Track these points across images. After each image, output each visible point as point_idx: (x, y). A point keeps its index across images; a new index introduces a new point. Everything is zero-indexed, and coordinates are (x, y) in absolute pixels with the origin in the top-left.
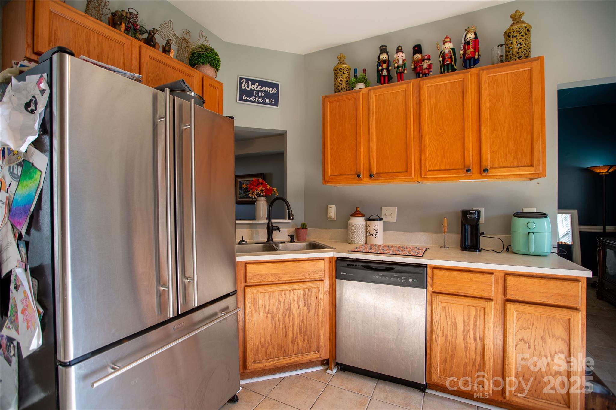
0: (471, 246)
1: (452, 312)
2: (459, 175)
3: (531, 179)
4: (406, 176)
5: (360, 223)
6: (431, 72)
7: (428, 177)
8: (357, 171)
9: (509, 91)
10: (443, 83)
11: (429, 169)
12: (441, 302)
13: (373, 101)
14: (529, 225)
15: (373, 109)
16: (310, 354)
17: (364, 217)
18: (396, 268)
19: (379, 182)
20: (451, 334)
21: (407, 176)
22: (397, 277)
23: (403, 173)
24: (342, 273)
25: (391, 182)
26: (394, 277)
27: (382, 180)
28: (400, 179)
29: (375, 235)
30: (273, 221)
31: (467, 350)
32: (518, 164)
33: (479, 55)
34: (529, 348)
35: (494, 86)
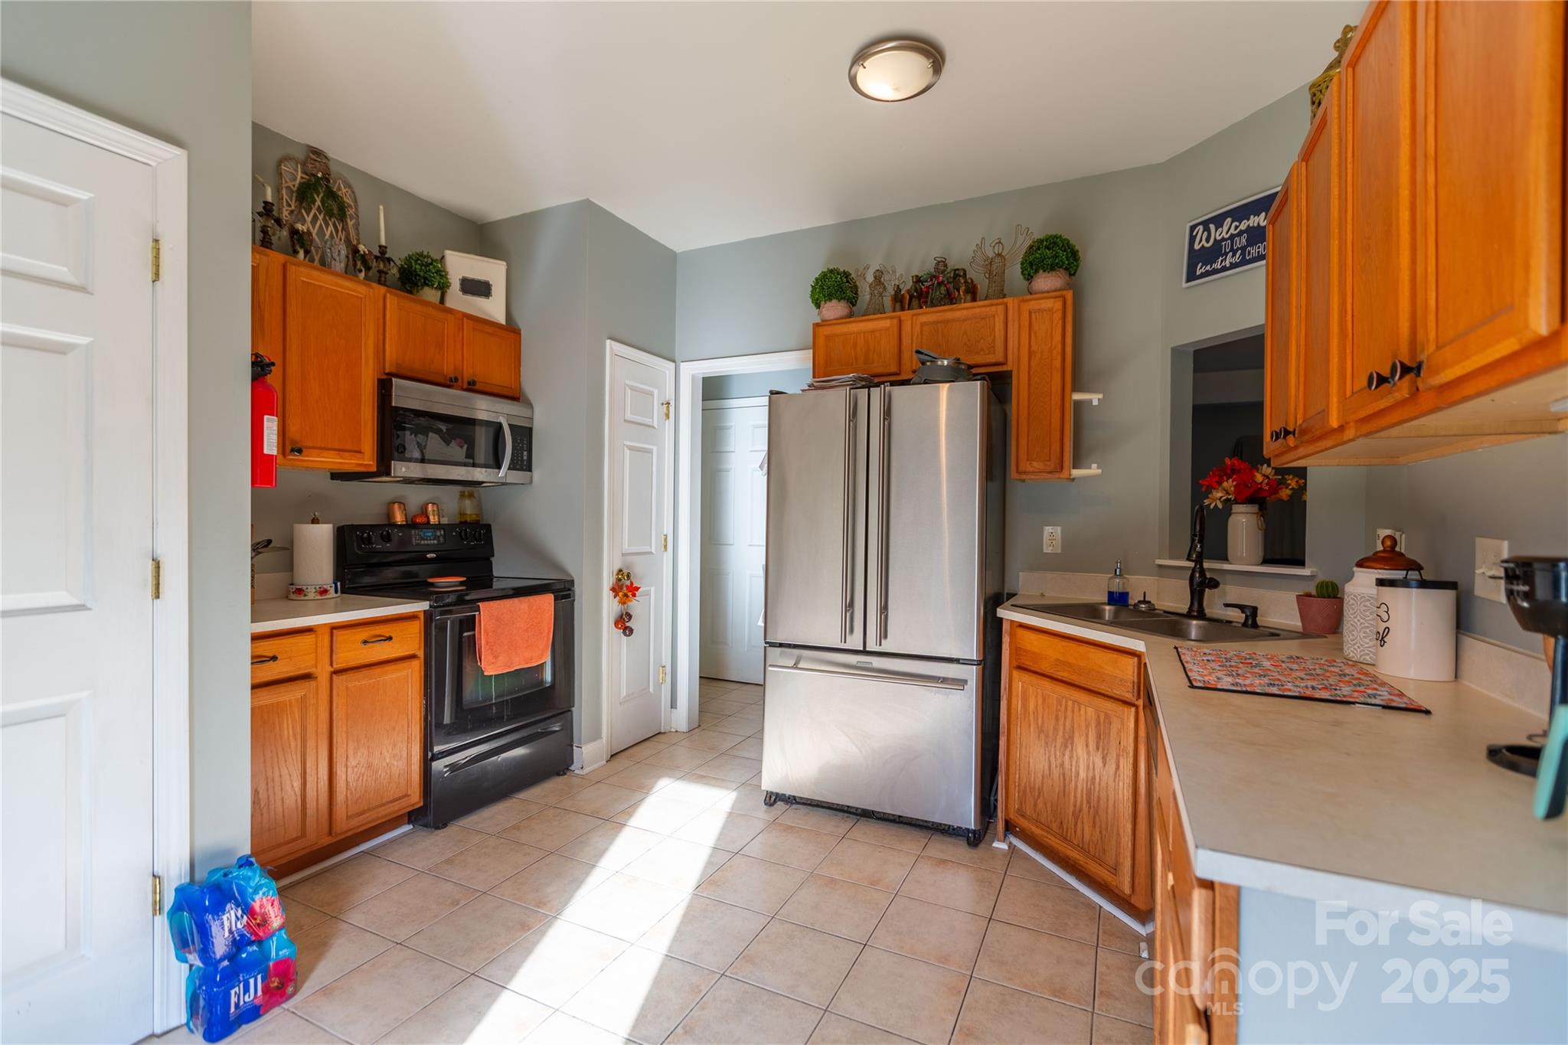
16: (1100, 865)
29: (1382, 638)
30: (1206, 565)
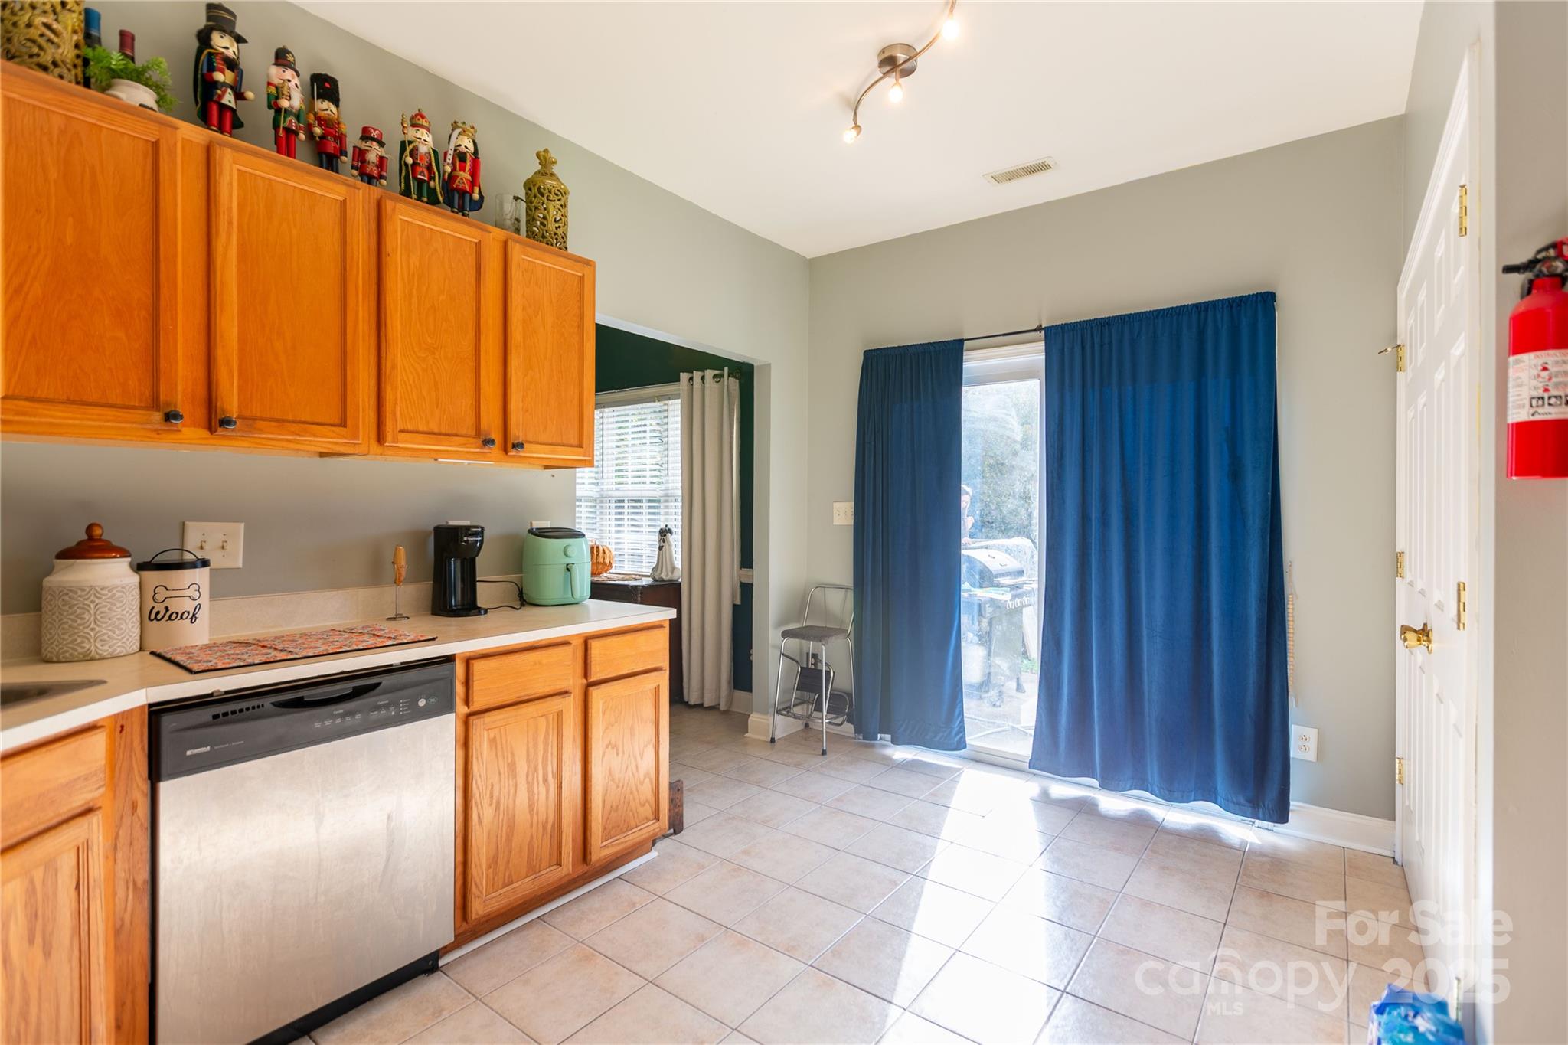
0: (463, 605)
1: (508, 742)
2: (468, 450)
3: (547, 467)
4: (343, 437)
5: (117, 582)
6: (384, 178)
7: (401, 445)
8: (158, 398)
9: (551, 302)
10: (438, 229)
11: (402, 428)
12: (488, 730)
13: (231, 184)
14: (569, 552)
15: (230, 209)
17: (129, 559)
18: (384, 682)
19: (246, 444)
20: (507, 790)
21: (346, 438)
22: (387, 707)
23: (333, 428)
24: (189, 753)
25: (287, 449)
26: (378, 708)
27: (258, 441)
28: (319, 444)
29: (194, 615)
31: (533, 810)
32: (562, 440)
33: (480, 193)
34: (617, 754)
35: (530, 283)
